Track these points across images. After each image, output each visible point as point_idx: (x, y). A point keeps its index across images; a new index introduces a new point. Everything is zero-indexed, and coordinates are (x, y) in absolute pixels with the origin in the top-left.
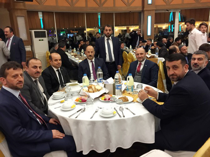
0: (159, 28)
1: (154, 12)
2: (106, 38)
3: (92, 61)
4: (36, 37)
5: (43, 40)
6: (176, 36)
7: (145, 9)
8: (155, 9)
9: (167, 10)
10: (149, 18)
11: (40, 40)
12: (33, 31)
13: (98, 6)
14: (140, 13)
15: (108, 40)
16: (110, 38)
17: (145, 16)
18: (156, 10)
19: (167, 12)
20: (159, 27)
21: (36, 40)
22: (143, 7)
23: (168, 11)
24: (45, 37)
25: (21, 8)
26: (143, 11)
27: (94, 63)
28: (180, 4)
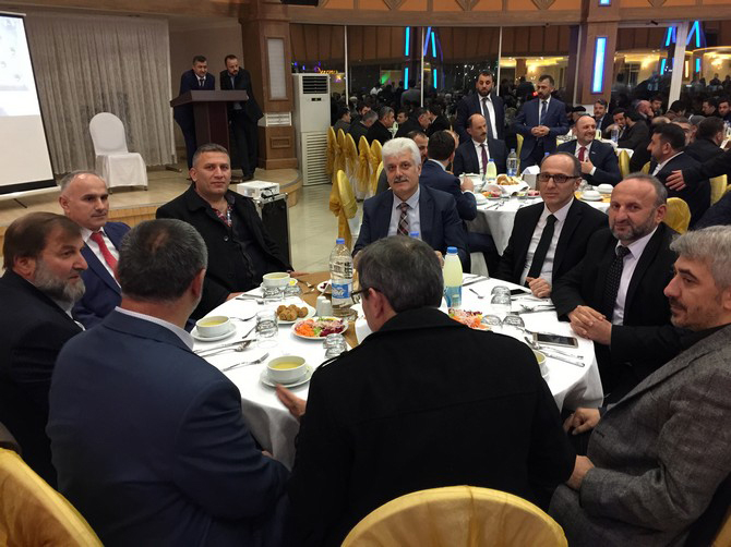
0: (627, 65)
1: (616, 27)
2: (481, 98)
3: (482, 146)
4: (305, 91)
5: (319, 99)
6: (675, 95)
7: (589, 19)
8: (619, 19)
9: (653, 22)
10: (601, 43)
11: (313, 100)
12: (300, 76)
13: (460, 10)
14: (574, 28)
15: (484, 101)
16: (489, 96)
17: (589, 37)
18: (621, 22)
19: (654, 26)
20: (626, 61)
21: (304, 99)
22: (585, 13)
23: (656, 24)
24: (325, 91)
25: (277, 18)
26: (584, 23)
27: (486, 148)
28: (691, 6)
